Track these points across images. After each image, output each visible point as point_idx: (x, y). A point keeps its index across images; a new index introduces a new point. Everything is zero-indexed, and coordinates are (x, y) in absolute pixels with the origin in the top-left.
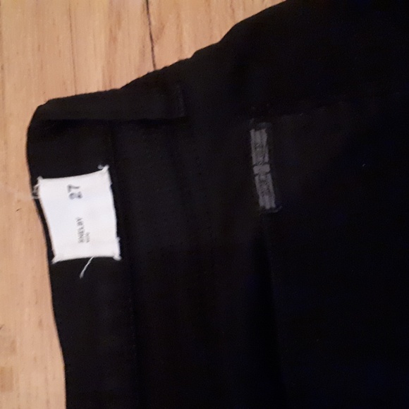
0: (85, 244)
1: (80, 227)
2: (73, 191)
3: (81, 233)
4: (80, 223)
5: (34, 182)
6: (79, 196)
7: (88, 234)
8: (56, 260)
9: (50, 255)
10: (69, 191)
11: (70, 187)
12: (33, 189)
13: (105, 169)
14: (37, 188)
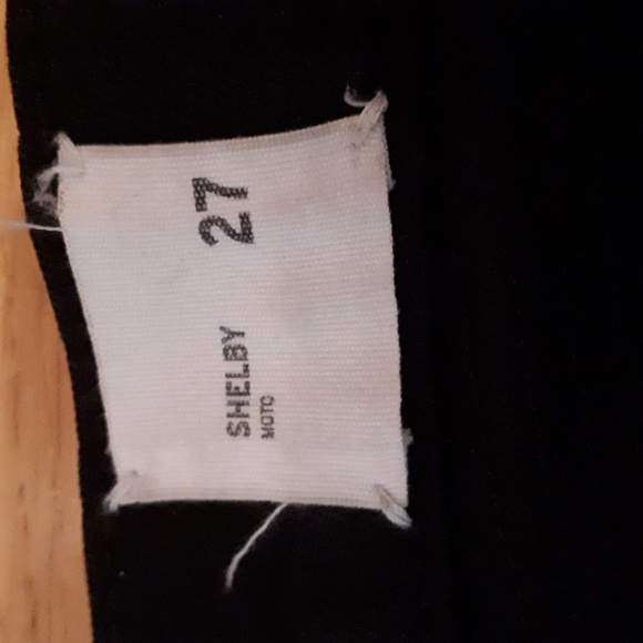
0: (254, 444)
1: (237, 367)
2: (216, 205)
3: (237, 395)
4: (233, 352)
5: (35, 157)
6: (245, 235)
7: (267, 403)
8: (118, 498)
9: (96, 470)
10: (200, 204)
11: (202, 188)
12: (28, 188)
13: (374, 110)
14: (54, 186)
